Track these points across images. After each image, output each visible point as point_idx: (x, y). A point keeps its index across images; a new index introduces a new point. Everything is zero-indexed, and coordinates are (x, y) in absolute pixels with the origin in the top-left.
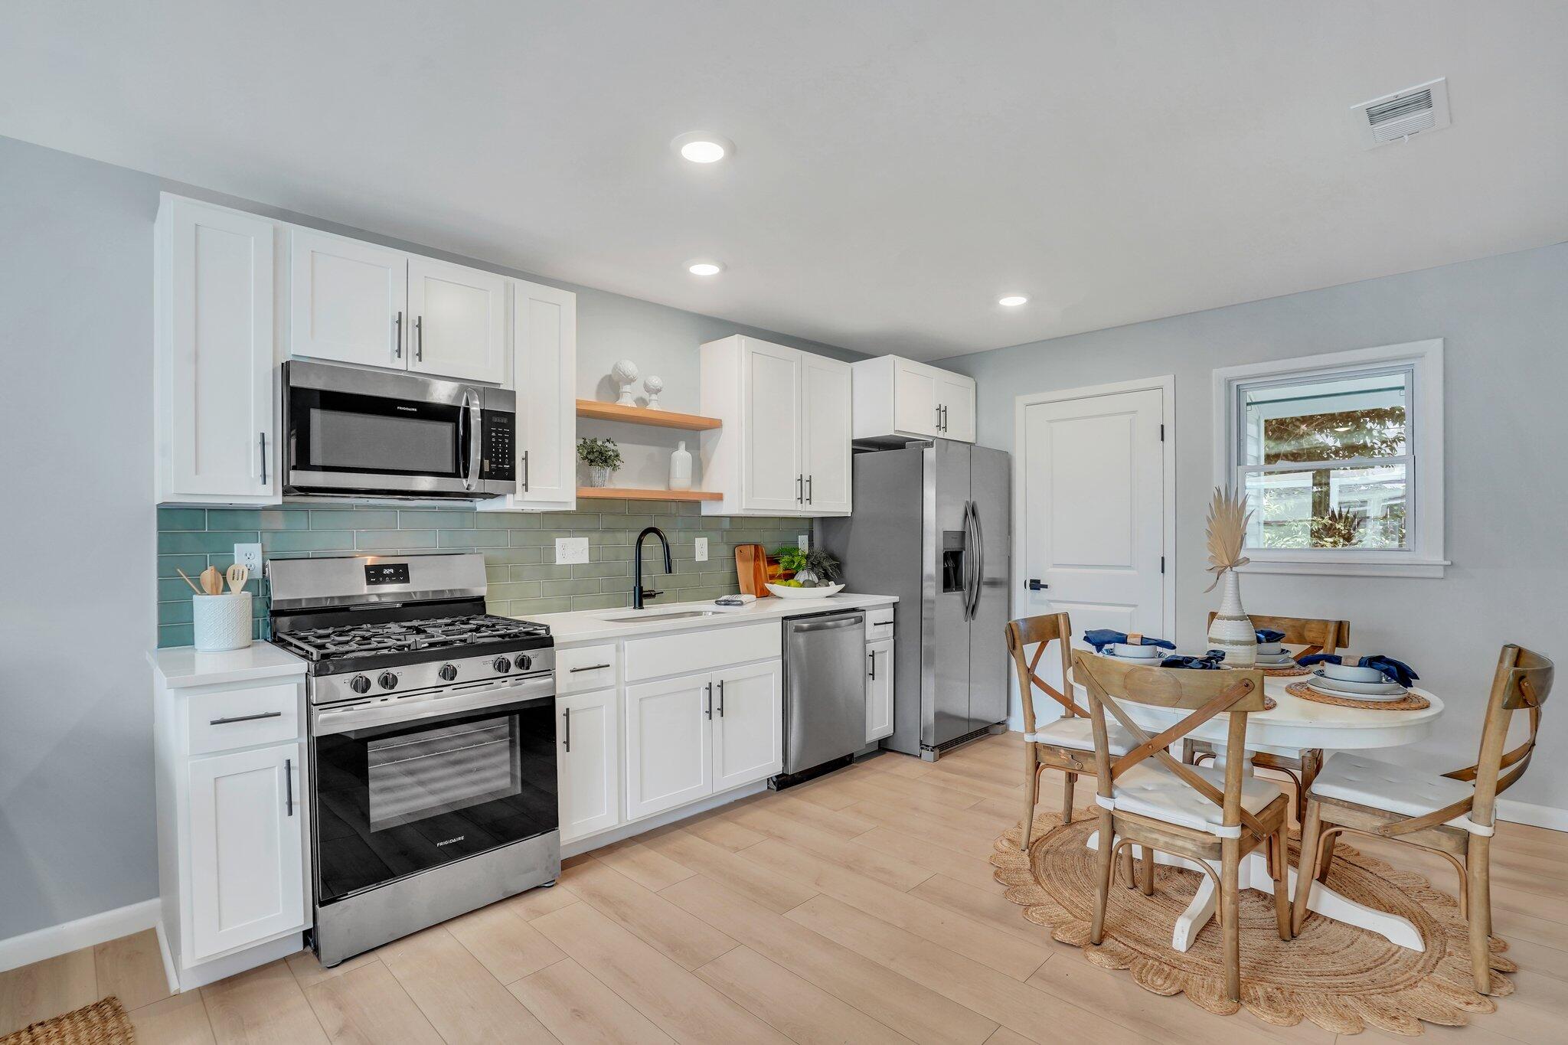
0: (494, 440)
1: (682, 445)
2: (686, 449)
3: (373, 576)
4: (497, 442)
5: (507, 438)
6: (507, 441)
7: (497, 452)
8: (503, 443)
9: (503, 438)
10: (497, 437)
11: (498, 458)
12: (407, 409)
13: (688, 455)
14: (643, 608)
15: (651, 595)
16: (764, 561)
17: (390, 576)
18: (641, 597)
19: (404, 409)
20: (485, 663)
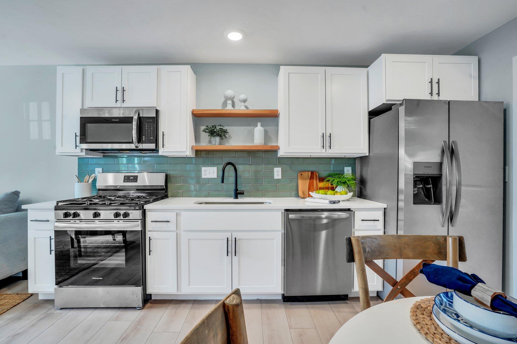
0: (147, 128)
1: (259, 124)
2: (262, 126)
3: (126, 179)
4: (148, 129)
5: (152, 127)
6: (152, 128)
7: (148, 133)
8: (150, 129)
9: (150, 127)
10: (148, 127)
11: (148, 135)
12: (115, 120)
13: (262, 129)
14: (238, 198)
15: (242, 193)
16: (316, 179)
17: (131, 179)
18: (237, 194)
19: (114, 120)
20: (111, 213)
